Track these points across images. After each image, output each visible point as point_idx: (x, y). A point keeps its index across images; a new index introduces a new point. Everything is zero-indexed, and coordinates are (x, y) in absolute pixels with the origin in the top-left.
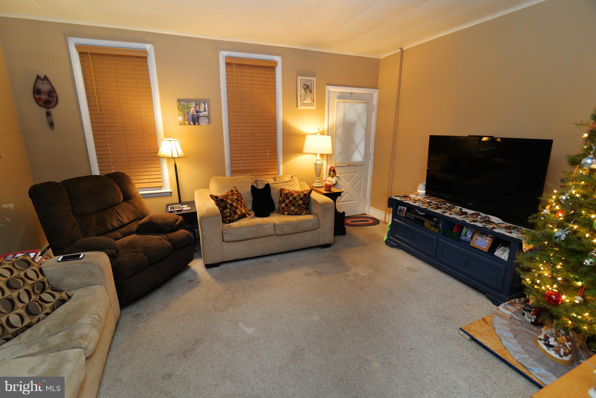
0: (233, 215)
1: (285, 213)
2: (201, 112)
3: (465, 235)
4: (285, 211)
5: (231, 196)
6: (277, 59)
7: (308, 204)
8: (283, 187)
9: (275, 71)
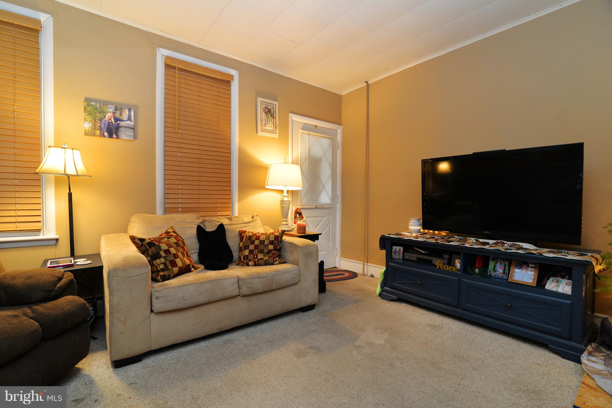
0: (170, 268)
1: (250, 263)
2: (122, 121)
3: (494, 271)
4: (250, 260)
5: (166, 239)
6: (233, 72)
7: (280, 250)
8: (244, 229)
9: (230, 86)
